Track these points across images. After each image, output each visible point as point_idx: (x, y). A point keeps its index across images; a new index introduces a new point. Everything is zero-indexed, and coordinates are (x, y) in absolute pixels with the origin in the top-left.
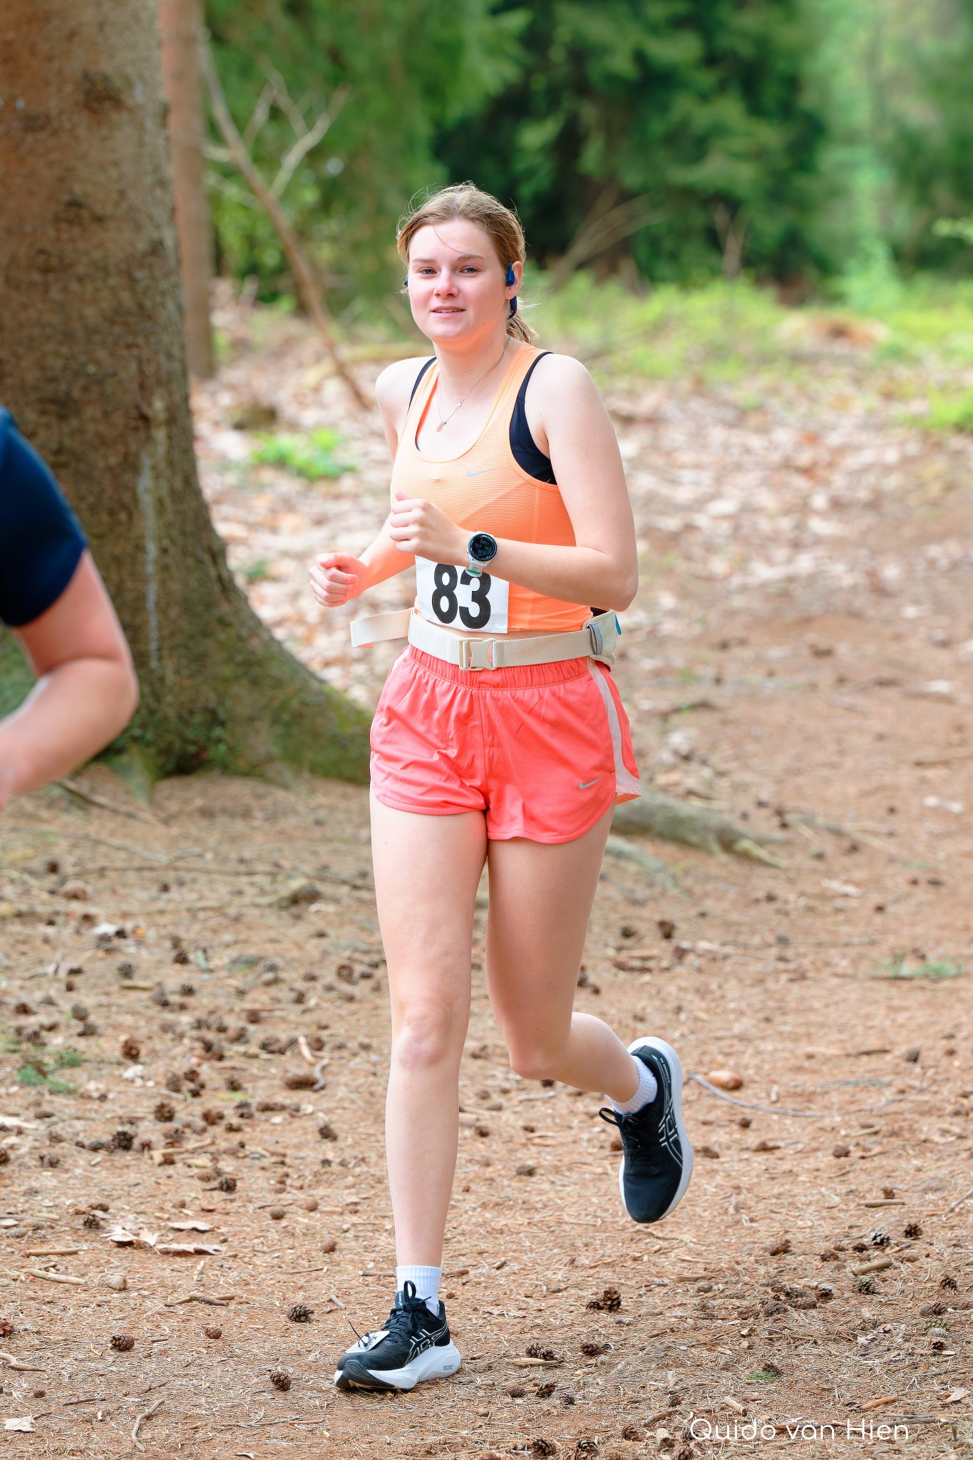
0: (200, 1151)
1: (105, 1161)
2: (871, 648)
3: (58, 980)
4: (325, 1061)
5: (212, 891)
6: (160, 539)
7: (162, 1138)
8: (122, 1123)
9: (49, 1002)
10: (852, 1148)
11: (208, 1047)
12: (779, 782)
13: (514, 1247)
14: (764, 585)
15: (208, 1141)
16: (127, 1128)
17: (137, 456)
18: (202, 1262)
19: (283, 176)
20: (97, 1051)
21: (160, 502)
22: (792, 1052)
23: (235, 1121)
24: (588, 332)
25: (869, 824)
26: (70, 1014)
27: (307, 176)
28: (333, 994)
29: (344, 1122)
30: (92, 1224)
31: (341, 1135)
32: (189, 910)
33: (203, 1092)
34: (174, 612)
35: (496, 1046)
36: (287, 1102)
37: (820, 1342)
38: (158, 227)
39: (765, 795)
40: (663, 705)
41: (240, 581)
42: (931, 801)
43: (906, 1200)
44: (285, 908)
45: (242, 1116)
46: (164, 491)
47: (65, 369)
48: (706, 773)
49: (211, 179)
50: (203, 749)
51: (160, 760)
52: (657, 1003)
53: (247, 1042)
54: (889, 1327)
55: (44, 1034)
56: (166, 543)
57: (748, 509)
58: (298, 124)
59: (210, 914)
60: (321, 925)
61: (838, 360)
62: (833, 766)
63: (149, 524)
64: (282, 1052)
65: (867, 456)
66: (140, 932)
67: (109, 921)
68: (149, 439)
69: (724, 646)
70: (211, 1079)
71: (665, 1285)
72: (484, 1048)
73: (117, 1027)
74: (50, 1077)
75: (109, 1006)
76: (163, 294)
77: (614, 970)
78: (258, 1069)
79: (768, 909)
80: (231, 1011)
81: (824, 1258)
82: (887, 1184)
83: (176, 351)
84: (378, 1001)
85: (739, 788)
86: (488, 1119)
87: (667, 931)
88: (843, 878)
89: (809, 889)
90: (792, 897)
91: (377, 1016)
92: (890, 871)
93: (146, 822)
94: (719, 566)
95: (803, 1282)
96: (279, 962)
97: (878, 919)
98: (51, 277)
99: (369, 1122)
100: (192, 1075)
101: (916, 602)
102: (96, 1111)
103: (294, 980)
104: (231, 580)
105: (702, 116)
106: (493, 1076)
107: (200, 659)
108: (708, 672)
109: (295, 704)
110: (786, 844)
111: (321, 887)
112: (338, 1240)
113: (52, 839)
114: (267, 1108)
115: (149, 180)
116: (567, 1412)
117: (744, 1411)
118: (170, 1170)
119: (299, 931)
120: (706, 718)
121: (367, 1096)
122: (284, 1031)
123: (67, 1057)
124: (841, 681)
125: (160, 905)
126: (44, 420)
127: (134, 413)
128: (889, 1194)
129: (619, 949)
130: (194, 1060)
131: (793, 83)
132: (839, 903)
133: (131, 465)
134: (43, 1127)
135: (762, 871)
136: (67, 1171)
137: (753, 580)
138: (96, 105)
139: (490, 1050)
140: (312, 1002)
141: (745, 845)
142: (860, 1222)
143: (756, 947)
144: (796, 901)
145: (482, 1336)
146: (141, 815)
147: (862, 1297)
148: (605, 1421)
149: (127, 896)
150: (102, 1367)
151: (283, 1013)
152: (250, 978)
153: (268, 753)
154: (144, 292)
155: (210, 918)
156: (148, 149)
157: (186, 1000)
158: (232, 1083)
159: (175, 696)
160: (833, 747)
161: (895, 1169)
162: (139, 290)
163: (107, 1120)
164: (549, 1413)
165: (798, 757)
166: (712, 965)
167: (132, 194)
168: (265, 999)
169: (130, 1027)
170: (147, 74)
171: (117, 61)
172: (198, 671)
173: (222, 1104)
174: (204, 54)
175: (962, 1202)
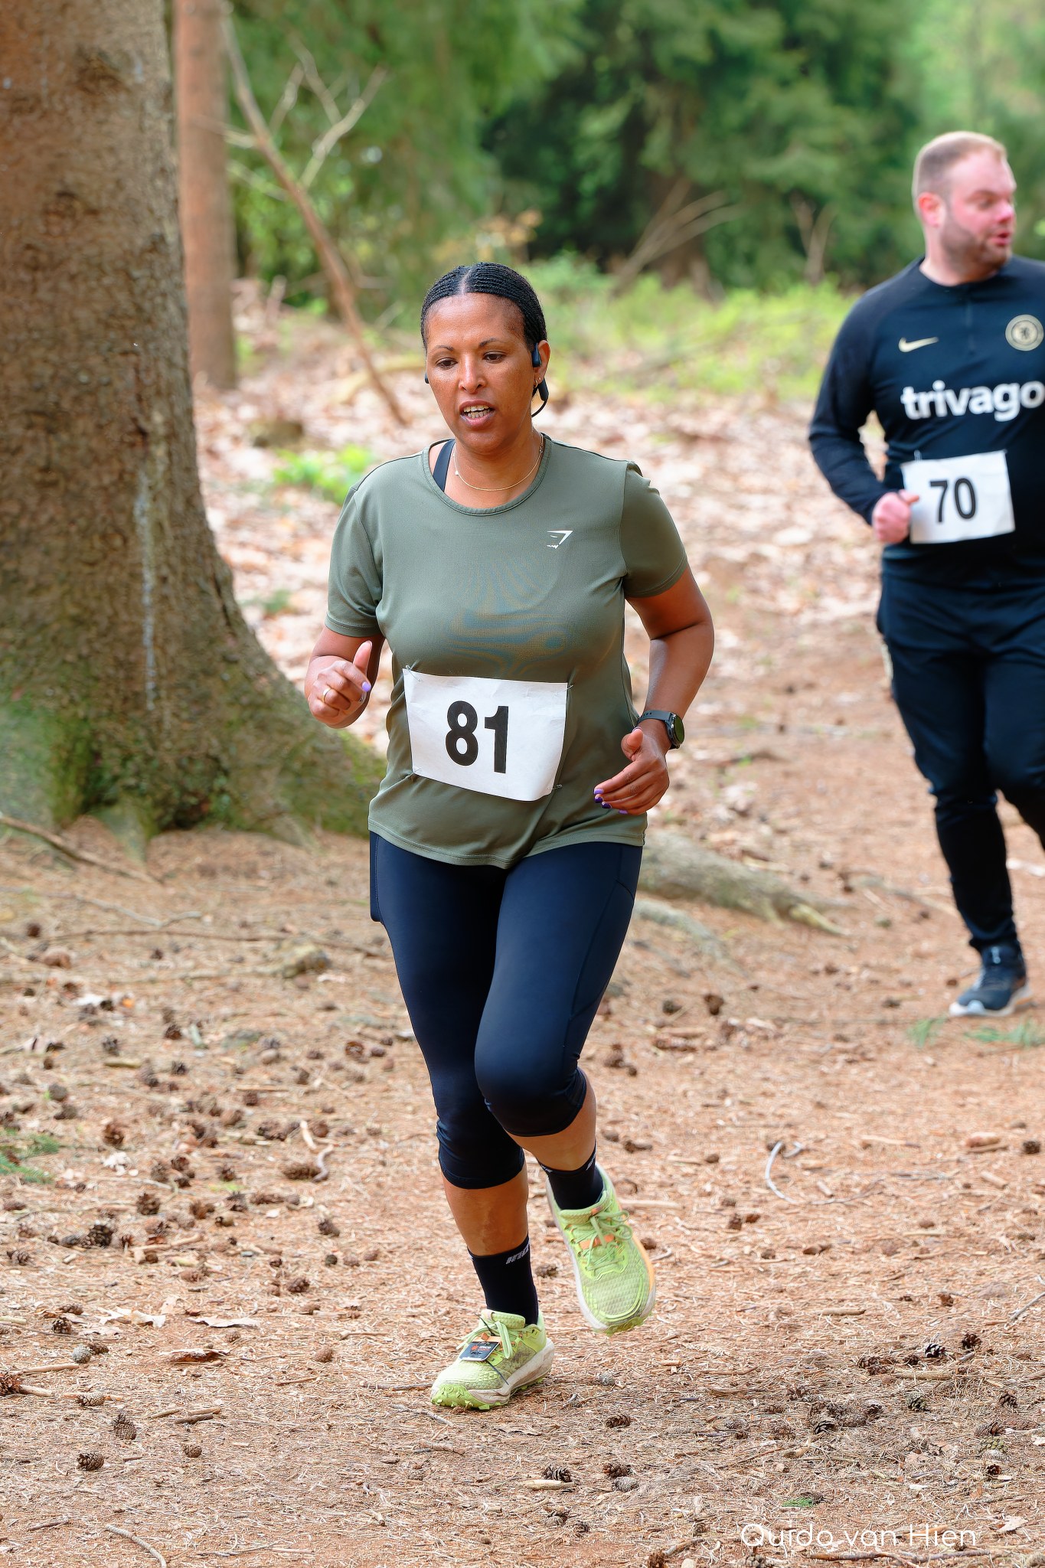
0: (186, 1247)
1: (80, 1258)
3: (36, 1057)
4: (329, 1149)
5: (209, 958)
6: (158, 568)
7: (144, 1233)
8: (101, 1216)
9: (25, 1081)
11: (199, 1132)
12: (844, 841)
14: (836, 623)
15: (196, 1236)
16: (105, 1222)
17: (133, 474)
18: (184, 1372)
19: (314, 166)
20: (76, 1136)
21: (159, 525)
22: (847, 1140)
23: (227, 1214)
24: (654, 342)
25: (942, 889)
26: (47, 1094)
27: (343, 166)
28: (341, 1073)
29: (347, 1217)
30: (62, 1328)
31: (344, 1231)
32: (183, 979)
33: (191, 1182)
34: (172, 649)
36: (286, 1194)
37: (863, 1465)
38: (159, 220)
39: (828, 857)
40: (720, 756)
41: (252, 616)
43: (965, 1307)
44: (292, 977)
45: (234, 1209)
46: (164, 513)
47: (53, 377)
48: (765, 830)
49: (236, 170)
50: (205, 800)
51: (159, 812)
52: (700, 1086)
53: (244, 1127)
54: (940, 1447)
55: (18, 1116)
56: (165, 571)
57: (822, 538)
58: (331, 110)
59: (207, 983)
60: (330, 997)
62: (905, 824)
63: (147, 550)
64: (281, 1138)
66: (128, 1002)
67: (95, 992)
68: (147, 456)
69: (790, 690)
70: (202, 1168)
71: (696, 1400)
73: (100, 1109)
74: (23, 1164)
75: (91, 1085)
76: (164, 295)
77: (654, 1049)
78: (254, 1156)
79: (827, 981)
80: (227, 1091)
81: (873, 1370)
82: (945, 1289)
83: (178, 359)
84: (390, 1082)
85: (800, 847)
87: (714, 1006)
89: (873, 962)
90: (854, 969)
91: (388, 1098)
93: (140, 881)
94: (787, 601)
95: (852, 1396)
96: (281, 1037)
98: (39, 275)
99: (375, 1217)
100: (180, 1163)
102: (72, 1202)
103: (298, 1058)
104: (238, 613)
105: (781, 104)
107: (202, 700)
108: (774, 719)
109: (307, 751)
110: (851, 909)
111: (330, 954)
112: (334, 1348)
113: (33, 899)
114: (262, 1200)
115: (149, 168)
116: (581, 1542)
118: (152, 1269)
119: (305, 1004)
120: (767, 770)
121: (374, 1187)
122: (285, 1114)
123: (43, 1142)
125: (152, 974)
126: (30, 433)
127: (131, 427)
128: (947, 1299)
129: (661, 1026)
130: (184, 1147)
133: (126, 484)
134: (12, 1220)
135: (823, 940)
136: (37, 1269)
137: (825, 617)
138: (91, 86)
140: (316, 1084)
141: (804, 910)
142: (914, 1331)
143: (812, 1025)
144: (859, 974)
145: (491, 1456)
146: (134, 873)
147: (912, 1415)
148: (622, 1552)
149: (116, 963)
150: (67, 1488)
151: (285, 1095)
152: (249, 1055)
153: (277, 805)
154: (143, 293)
155: (206, 988)
156: (149, 134)
157: (177, 1079)
158: (224, 1172)
159: (174, 742)
160: (906, 804)
161: (955, 1273)
162: (137, 290)
163: (84, 1212)
164: (560, 1542)
165: (867, 814)
166: (763, 1044)
167: (130, 184)
168: (265, 1078)
169: (113, 1109)
170: (148, 50)
171: (115, 36)
172: (201, 713)
173: (213, 1195)
174: (227, 29)
175: (1027, 1309)
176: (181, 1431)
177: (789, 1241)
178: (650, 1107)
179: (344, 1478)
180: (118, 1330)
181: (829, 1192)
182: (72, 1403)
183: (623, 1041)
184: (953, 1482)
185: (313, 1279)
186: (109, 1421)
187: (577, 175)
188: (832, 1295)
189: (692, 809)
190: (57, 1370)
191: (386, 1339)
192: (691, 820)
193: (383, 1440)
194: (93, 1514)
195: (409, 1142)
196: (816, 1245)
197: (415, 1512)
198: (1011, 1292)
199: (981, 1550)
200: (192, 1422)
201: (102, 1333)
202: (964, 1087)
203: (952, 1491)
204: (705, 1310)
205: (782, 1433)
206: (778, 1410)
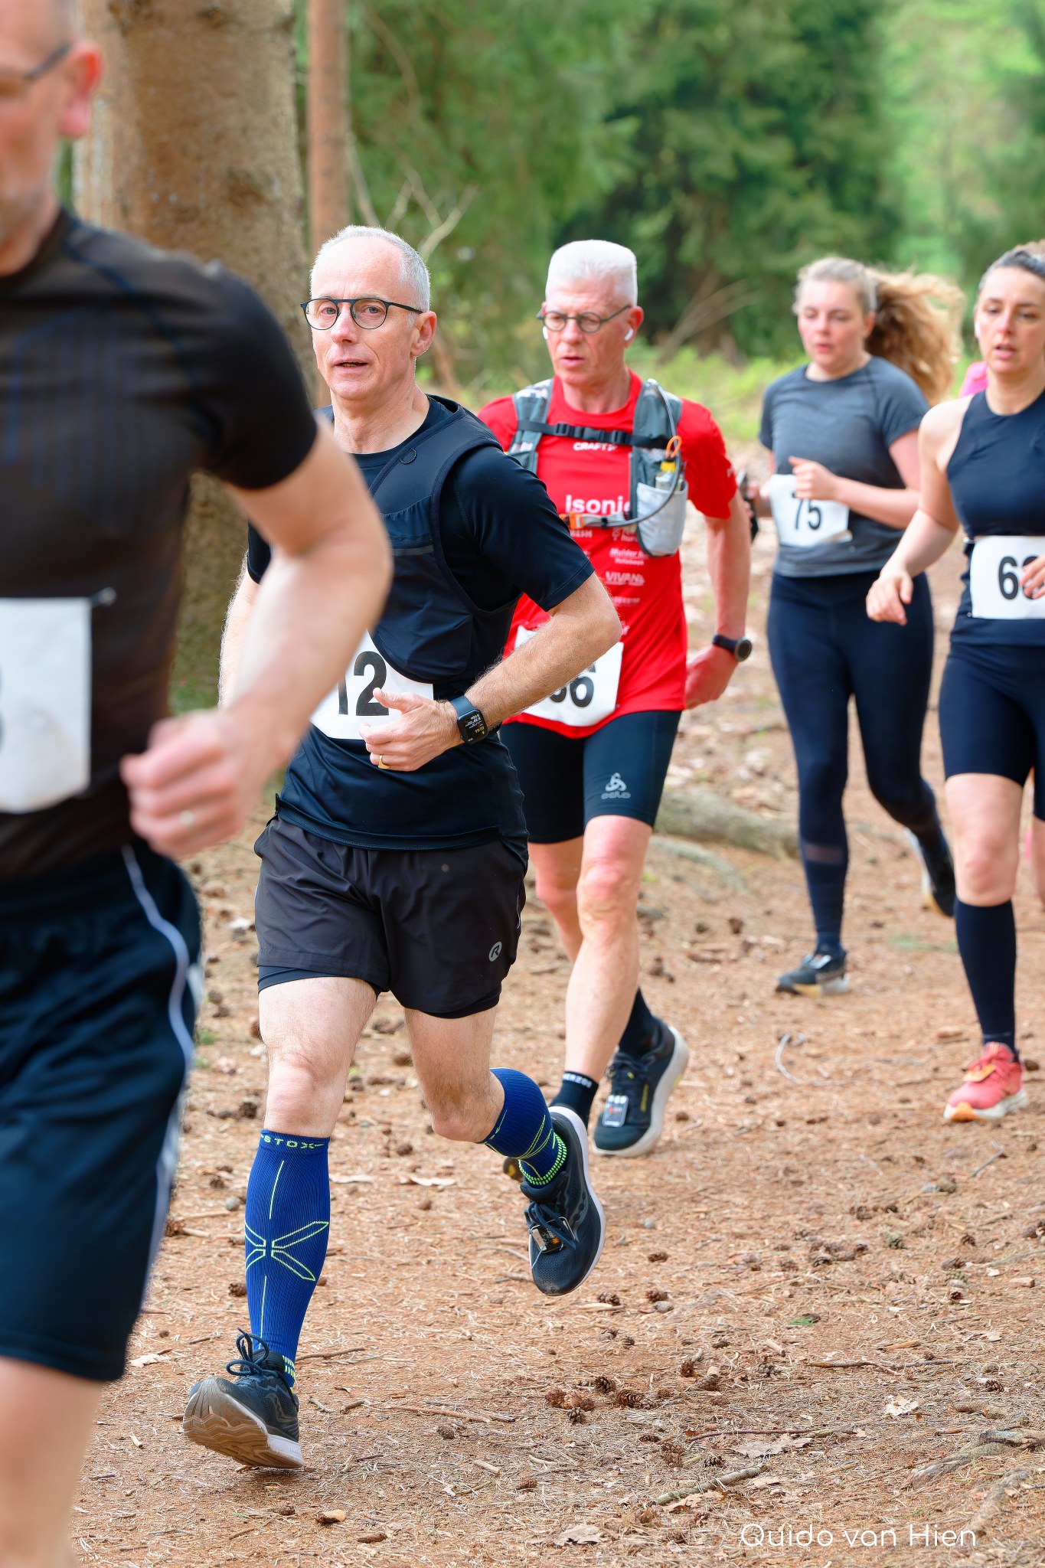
1: (231, 1128)
8: (248, 1095)
16: (252, 1099)
20: (228, 1030)
26: (207, 997)
27: (445, 259)
30: (217, 1184)
36: (395, 1077)
37: (852, 1292)
40: (742, 727)
43: (934, 1166)
45: (354, 1089)
48: (777, 788)
52: (724, 990)
54: (914, 1278)
58: (433, 217)
64: (392, 1032)
67: (245, 916)
71: (719, 1241)
75: (241, 991)
77: (688, 961)
78: (371, 1047)
81: (860, 1218)
82: (918, 1152)
87: (736, 927)
95: (844, 1237)
102: (226, 1084)
105: (793, 211)
114: (377, 1082)
116: (628, 1353)
117: (785, 1350)
120: (779, 740)
128: (919, 1160)
129: (693, 943)
131: (874, 182)
136: (198, 1137)
138: (239, 200)
142: (893, 1186)
147: (891, 1252)
150: (220, 1311)
156: (285, 238)
161: (926, 1139)
163: (235, 1092)
164: (611, 1353)
167: (271, 277)
170: (283, 172)
171: (259, 161)
174: (350, 154)
175: (983, 1167)
177: (795, 1113)
178: (684, 1007)
179: (440, 1302)
181: (826, 1074)
182: (225, 1243)
183: (665, 955)
184: (924, 1305)
185: (416, 1144)
188: (829, 1156)
189: (720, 771)
190: (213, 1217)
191: (475, 1192)
192: (719, 779)
193: (472, 1271)
196: (816, 1117)
197: (497, 1329)
198: (971, 1156)
199: (946, 1359)
202: (936, 991)
203: (924, 1312)
204: (727, 1169)
205: (788, 1266)
206: (785, 1248)
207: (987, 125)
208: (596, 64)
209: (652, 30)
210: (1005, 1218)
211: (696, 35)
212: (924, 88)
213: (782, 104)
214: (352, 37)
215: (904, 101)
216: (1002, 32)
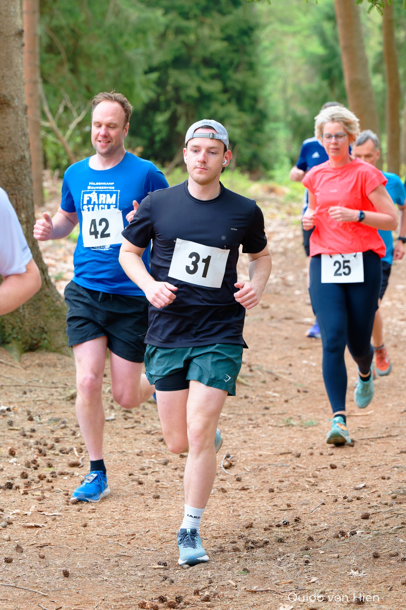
0: (37, 489)
1: (2, 493)
2: (283, 306)
4: (83, 457)
5: (42, 394)
7: (23, 485)
8: (9, 479)
10: (275, 489)
11: (40, 451)
13: (152, 525)
15: (40, 486)
16: (10, 481)
18: (38, 530)
19: (69, 133)
22: (254, 453)
23: (50, 478)
25: (282, 370)
27: (78, 132)
32: (33, 401)
33: (38, 468)
35: (145, 451)
36: (69, 472)
37: (263, 560)
38: (23, 151)
41: (53, 280)
42: (305, 362)
43: (295, 508)
44: (69, 400)
45: (52, 477)
49: (43, 133)
50: (39, 342)
51: (24, 346)
53: (55, 449)
54: (289, 555)
58: (75, 114)
59: (41, 402)
61: (271, 200)
62: (269, 349)
64: (67, 453)
65: (282, 236)
66: (15, 409)
67: (4, 405)
70: (41, 463)
71: (207, 539)
72: (141, 452)
73: (7, 444)
75: (4, 436)
76: (25, 175)
78: (59, 459)
79: (245, 401)
80: (49, 438)
81: (265, 530)
82: (288, 502)
83: (30, 196)
86: (142, 478)
88: (273, 389)
89: (260, 394)
90: (254, 397)
92: (289, 387)
93: (18, 368)
95: (257, 538)
96: (67, 420)
97: (285, 405)
100: (34, 462)
101: (299, 289)
103: (72, 427)
104: (50, 280)
106: (145, 462)
107: (38, 309)
110: (252, 377)
112: (87, 522)
114: (62, 474)
115: (20, 133)
116: (171, 586)
117: (236, 585)
118: (26, 496)
122: (68, 445)
124: (272, 318)
125: (23, 399)
128: (289, 506)
130: (35, 456)
131: (255, 99)
132: (271, 399)
135: (243, 387)
138: (1, 106)
139: (143, 453)
140: (78, 435)
142: (279, 516)
143: (241, 415)
144: (255, 398)
145: (140, 558)
146: (16, 366)
147: (279, 544)
148: (185, 589)
149: (11, 396)
151: (68, 439)
152: (56, 426)
153: (63, 343)
154: (18, 175)
155: (41, 404)
156: (20, 122)
157: (33, 434)
158: (49, 464)
159: (29, 323)
160: (269, 342)
161: (291, 497)
162: (16, 174)
163: (3, 478)
164: (164, 587)
165: (256, 346)
166: (225, 421)
167: (14, 139)
168: (61, 433)
169: (12, 444)
170: (19, 95)
171: (8, 90)
172: (37, 313)
173: (45, 472)
174: (40, 87)
175: (316, 509)
176: (38, 550)
179: (92, 565)
180: (16, 517)
181: (248, 470)
184: (293, 566)
186: (14, 547)
187: (154, 135)
191: (104, 519)
193: (105, 552)
194: (10, 577)
195: (109, 454)
198: (310, 503)
199: (303, 588)
200: (41, 547)
201: (11, 518)
203: (293, 569)
205: (236, 550)
206: (234, 542)
207: (302, 75)
208: (141, 50)
209: (163, 36)
210: (325, 530)
211: (181, 38)
212: (276, 60)
213: (218, 66)
214: (40, 38)
215: (268, 65)
216: (308, 37)
